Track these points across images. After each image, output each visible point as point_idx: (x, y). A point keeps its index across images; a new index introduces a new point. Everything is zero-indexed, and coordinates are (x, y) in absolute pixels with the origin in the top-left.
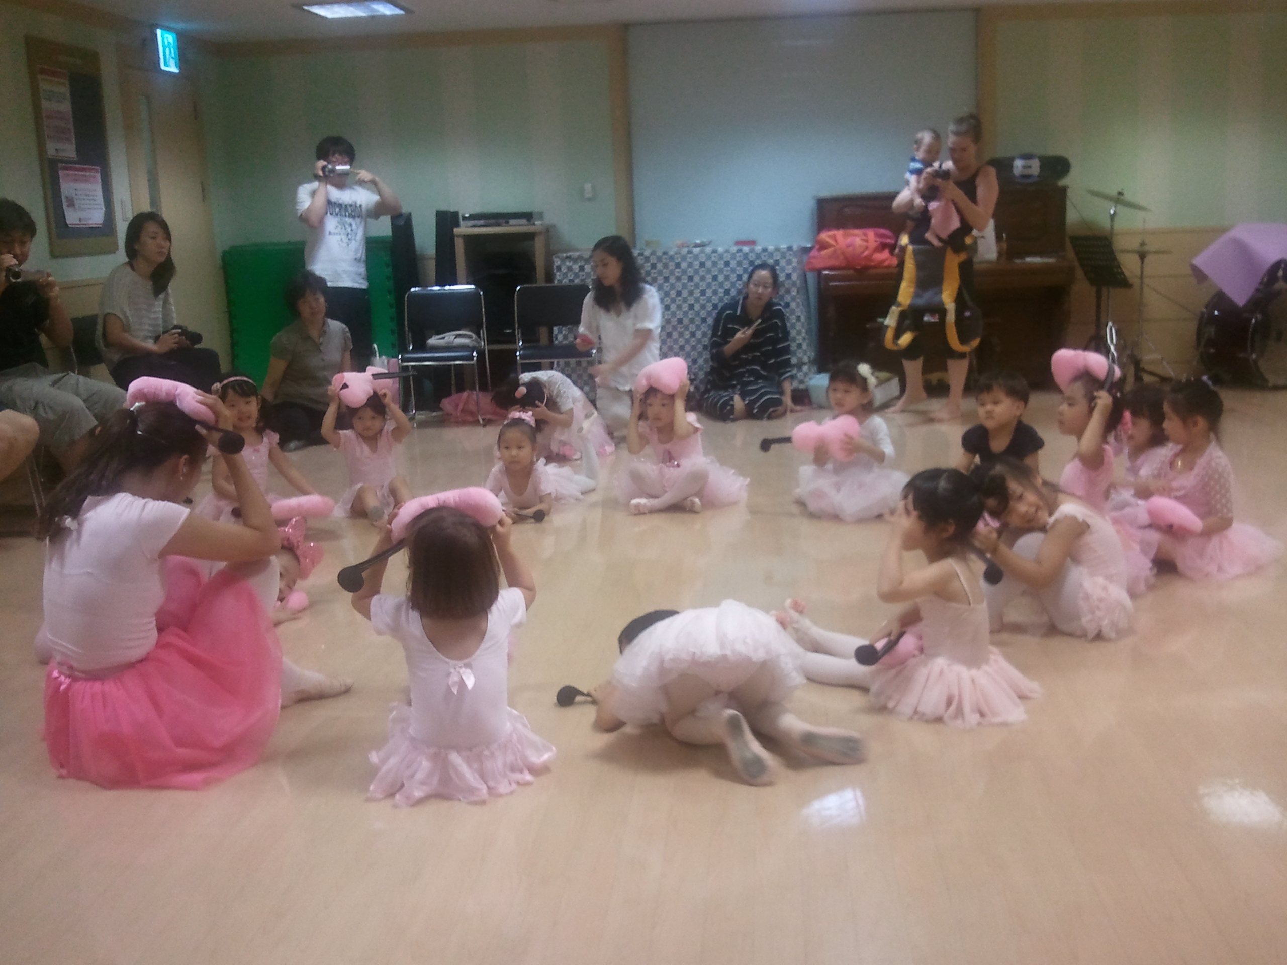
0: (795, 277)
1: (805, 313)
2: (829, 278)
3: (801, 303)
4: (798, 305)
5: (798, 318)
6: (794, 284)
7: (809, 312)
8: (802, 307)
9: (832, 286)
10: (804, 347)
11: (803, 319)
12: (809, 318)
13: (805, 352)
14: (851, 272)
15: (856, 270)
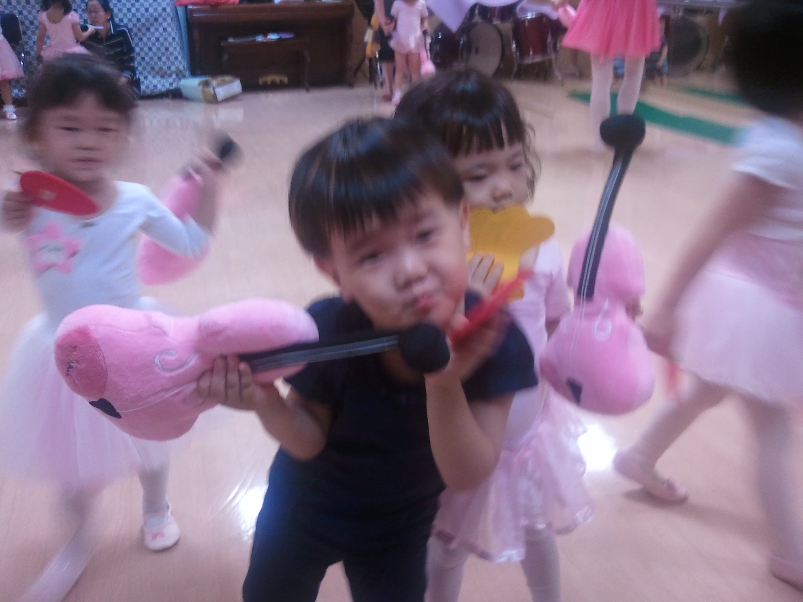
0: (168, 10)
1: (178, 35)
2: (192, 11)
3: (175, 28)
4: (172, 29)
5: (174, 39)
6: (169, 15)
7: (181, 34)
8: (176, 31)
9: (195, 16)
10: (180, 58)
11: (177, 39)
12: (181, 38)
13: (180, 62)
14: (207, 7)
15: (210, 5)
